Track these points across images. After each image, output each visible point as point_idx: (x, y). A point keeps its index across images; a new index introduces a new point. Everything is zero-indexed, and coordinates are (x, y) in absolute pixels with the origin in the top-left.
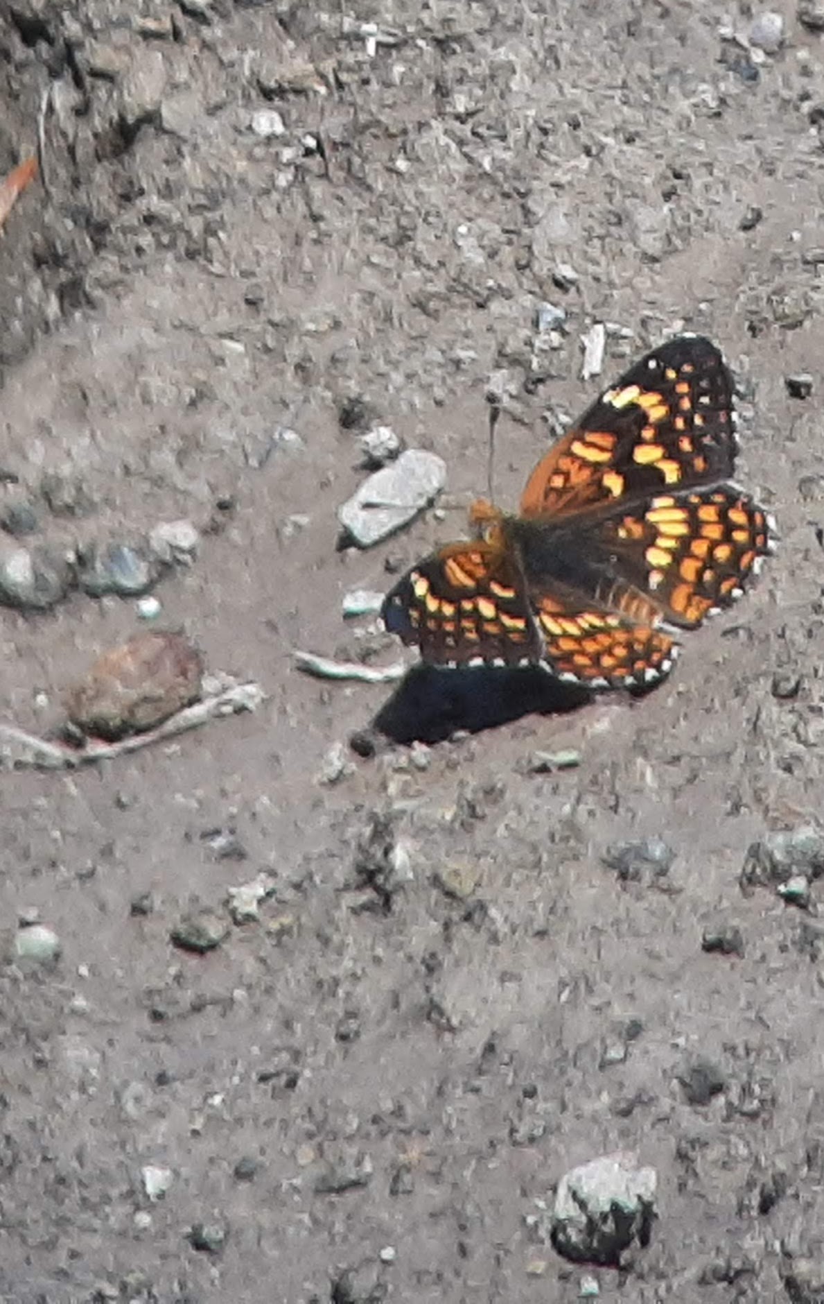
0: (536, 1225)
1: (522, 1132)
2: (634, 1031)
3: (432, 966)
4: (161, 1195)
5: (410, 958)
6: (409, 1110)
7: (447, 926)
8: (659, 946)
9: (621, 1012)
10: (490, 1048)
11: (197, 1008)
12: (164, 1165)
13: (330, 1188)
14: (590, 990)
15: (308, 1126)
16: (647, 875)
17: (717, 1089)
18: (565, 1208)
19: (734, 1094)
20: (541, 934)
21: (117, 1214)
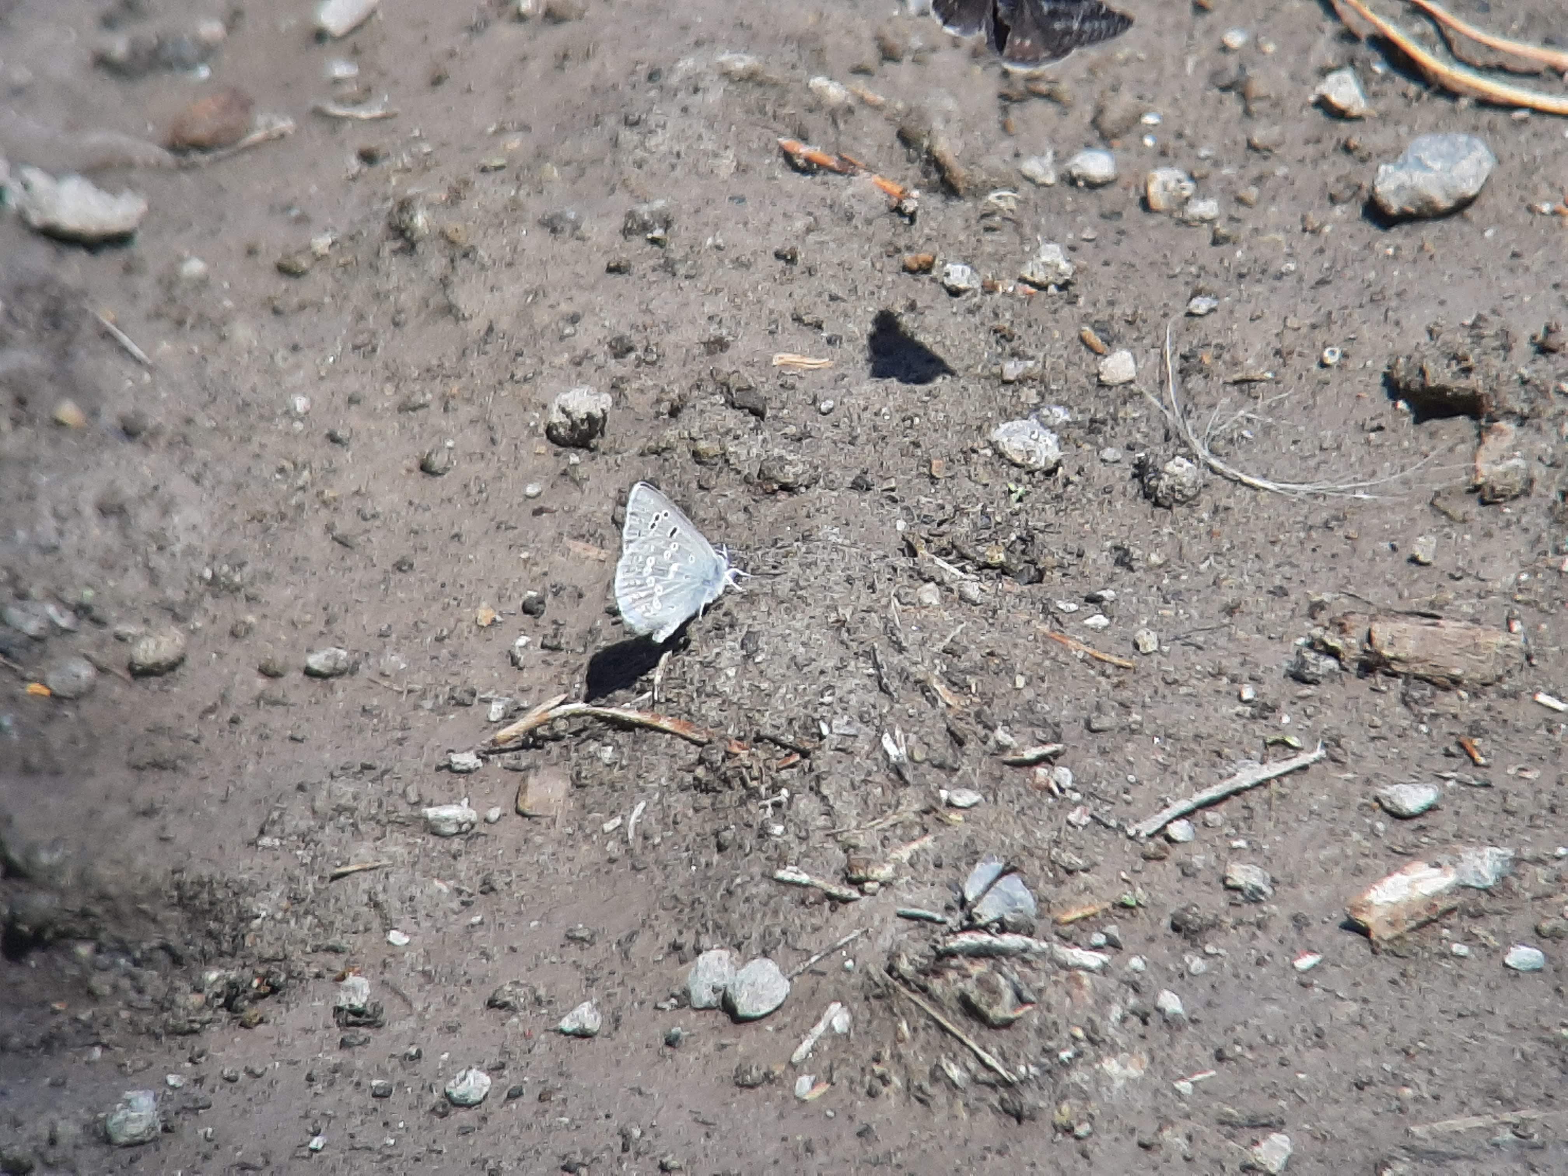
0: (536, 426)
1: (519, 375)
2: (574, 319)
3: (444, 283)
4: (307, 413)
5: (432, 279)
6: (447, 364)
7: (452, 261)
8: (580, 269)
9: (565, 308)
10: (490, 329)
11: (302, 307)
12: (304, 395)
13: (406, 408)
14: (545, 295)
15: (387, 373)
16: (568, 229)
17: (630, 349)
18: (557, 417)
19: (640, 352)
20: (510, 265)
21: (281, 424)
